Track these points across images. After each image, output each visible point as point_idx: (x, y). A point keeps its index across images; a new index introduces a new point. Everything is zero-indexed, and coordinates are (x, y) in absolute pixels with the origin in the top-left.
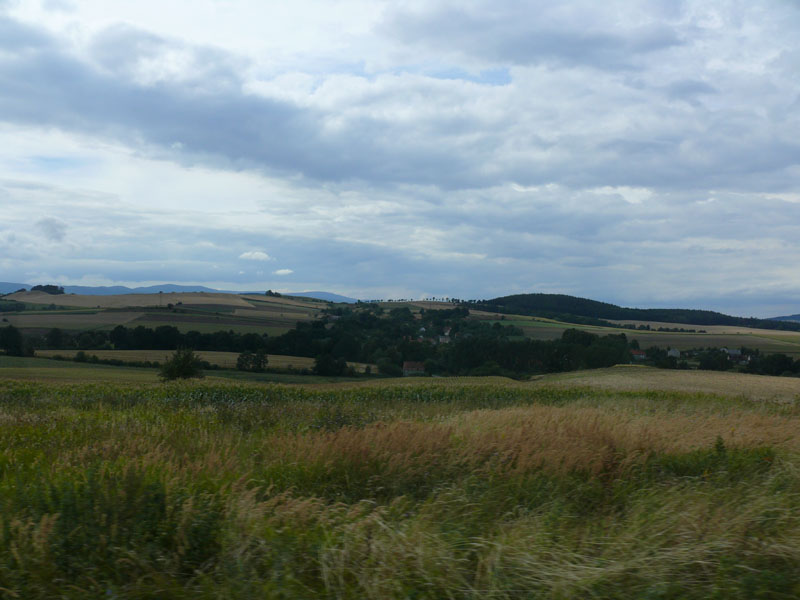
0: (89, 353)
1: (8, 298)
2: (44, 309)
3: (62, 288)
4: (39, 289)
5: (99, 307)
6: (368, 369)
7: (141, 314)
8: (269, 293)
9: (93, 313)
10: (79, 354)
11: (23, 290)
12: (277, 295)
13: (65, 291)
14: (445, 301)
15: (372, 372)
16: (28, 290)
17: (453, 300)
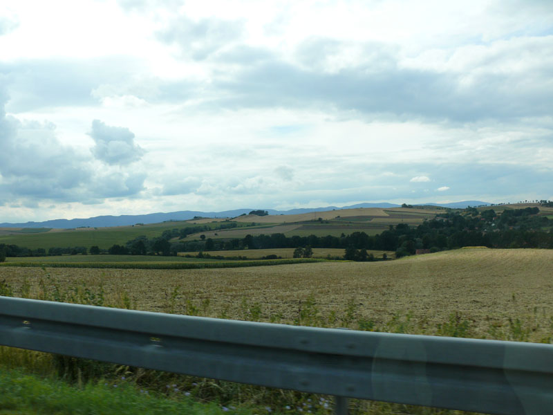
1: (232, 220)
3: (267, 212)
4: (253, 213)
6: (385, 255)
7: (300, 226)
8: (404, 206)
11: (245, 214)
12: (410, 207)
14: (535, 202)
15: (388, 257)
16: (247, 214)
17: (541, 201)
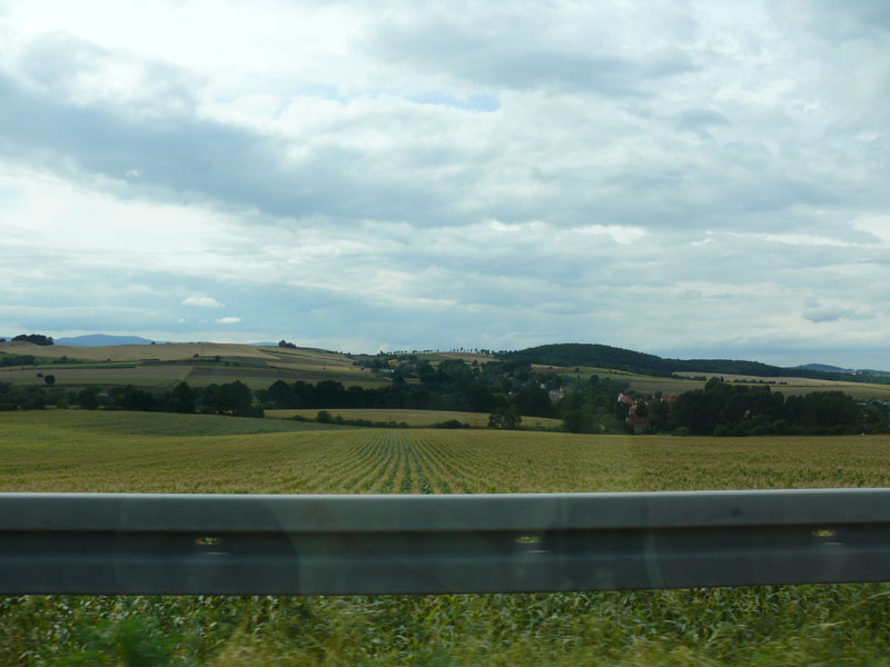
0: (334, 413)
2: (55, 362)
4: (23, 339)
5: (109, 360)
8: (283, 344)
9: (132, 367)
10: (321, 414)
12: (291, 346)
14: (474, 352)
17: (482, 351)
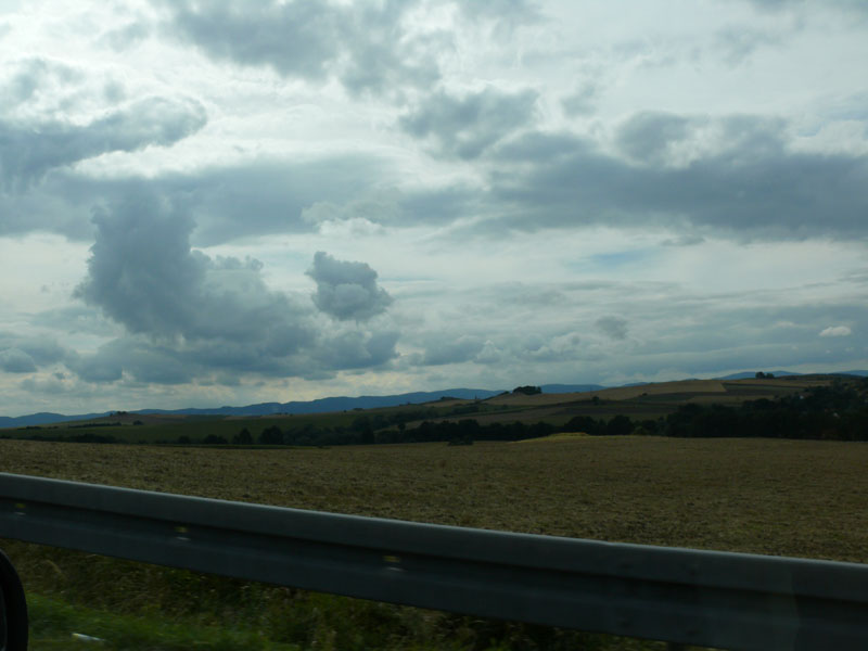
3: (539, 388)
4: (519, 390)
8: (760, 375)
11: (507, 393)
12: (770, 376)
13: (543, 391)
16: (511, 392)
